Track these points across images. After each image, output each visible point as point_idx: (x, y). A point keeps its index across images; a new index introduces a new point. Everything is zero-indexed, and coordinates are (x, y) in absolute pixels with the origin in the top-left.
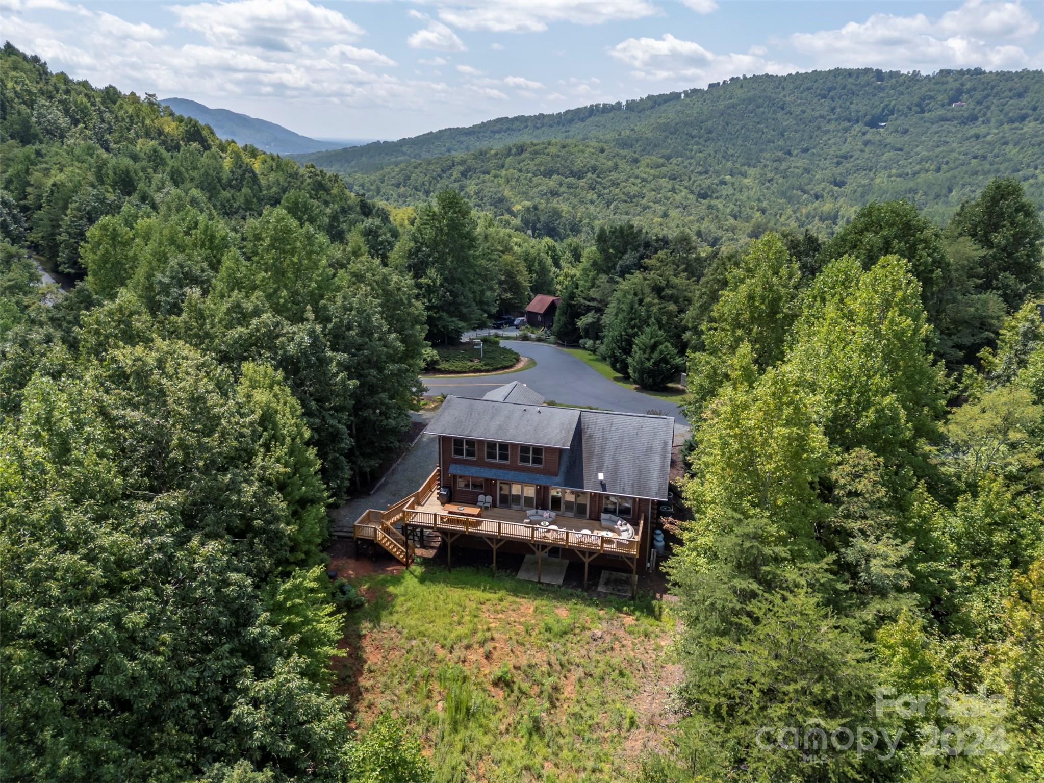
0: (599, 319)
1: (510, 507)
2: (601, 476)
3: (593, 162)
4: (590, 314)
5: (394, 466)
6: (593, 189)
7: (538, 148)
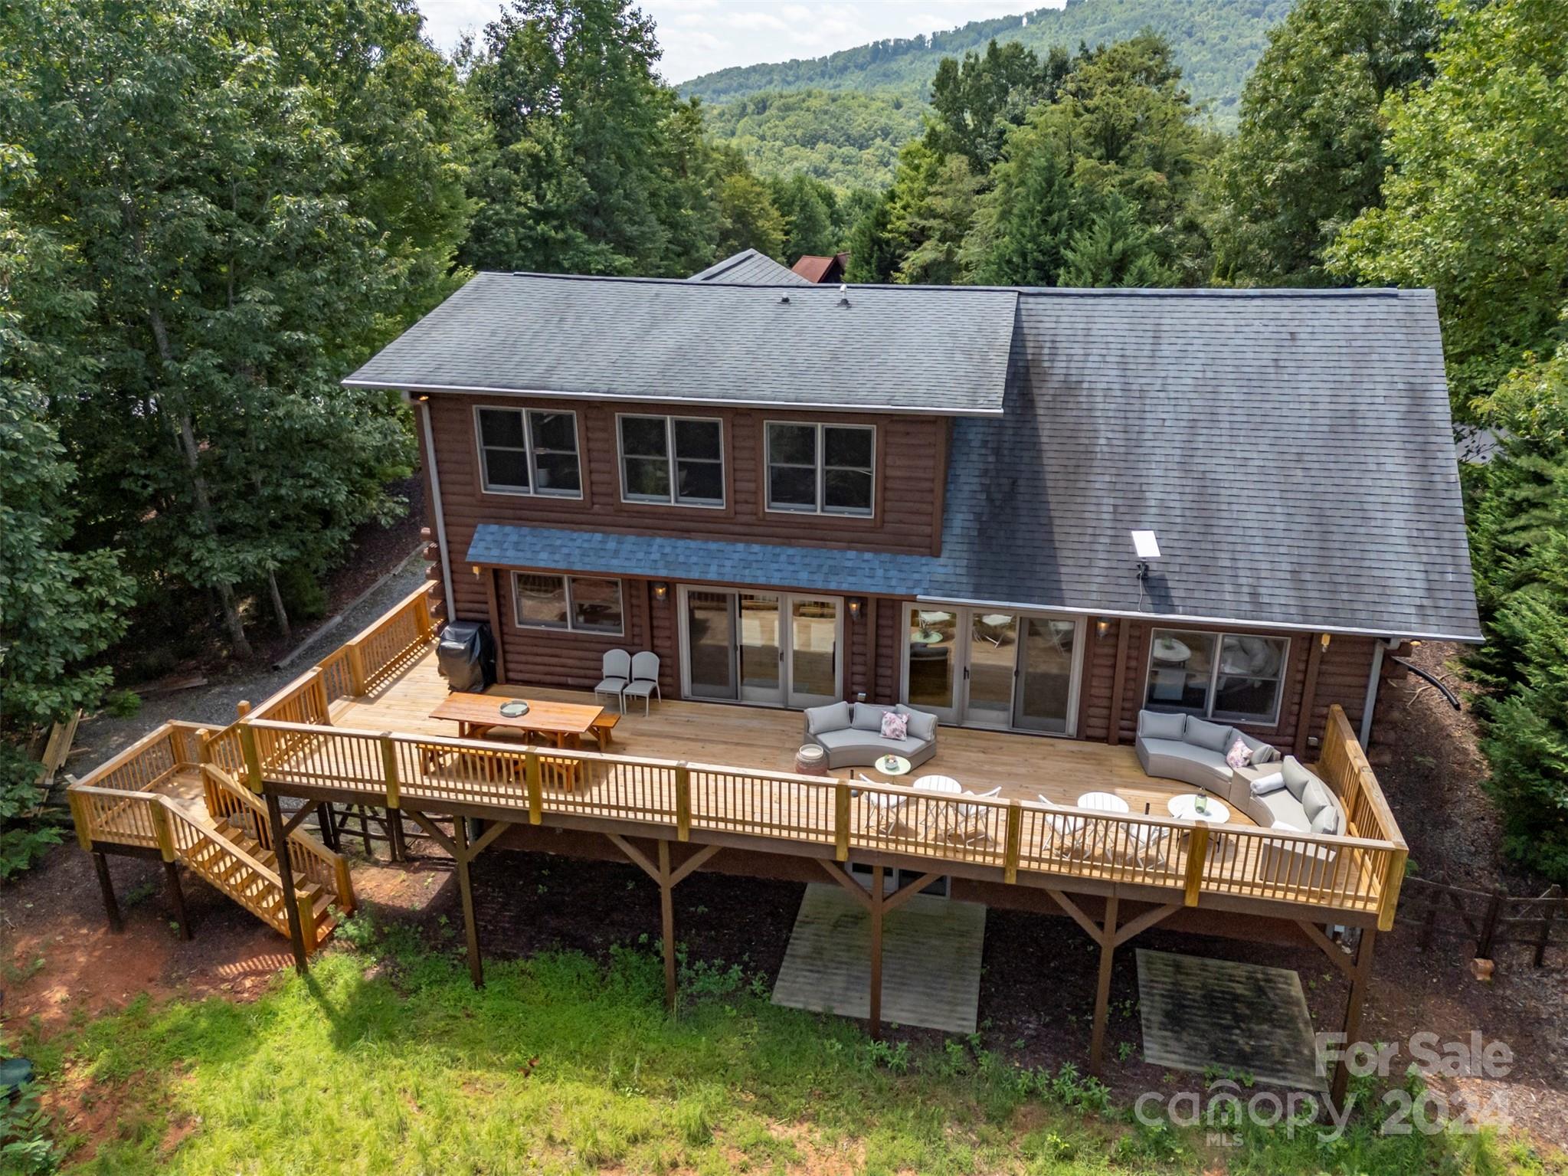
0: (950, 253)
1: (734, 697)
2: (1146, 544)
3: (883, 120)
4: (927, 244)
5: (381, 580)
6: (886, 164)
7: (791, 100)
